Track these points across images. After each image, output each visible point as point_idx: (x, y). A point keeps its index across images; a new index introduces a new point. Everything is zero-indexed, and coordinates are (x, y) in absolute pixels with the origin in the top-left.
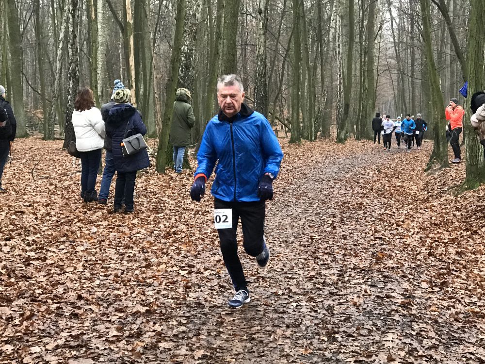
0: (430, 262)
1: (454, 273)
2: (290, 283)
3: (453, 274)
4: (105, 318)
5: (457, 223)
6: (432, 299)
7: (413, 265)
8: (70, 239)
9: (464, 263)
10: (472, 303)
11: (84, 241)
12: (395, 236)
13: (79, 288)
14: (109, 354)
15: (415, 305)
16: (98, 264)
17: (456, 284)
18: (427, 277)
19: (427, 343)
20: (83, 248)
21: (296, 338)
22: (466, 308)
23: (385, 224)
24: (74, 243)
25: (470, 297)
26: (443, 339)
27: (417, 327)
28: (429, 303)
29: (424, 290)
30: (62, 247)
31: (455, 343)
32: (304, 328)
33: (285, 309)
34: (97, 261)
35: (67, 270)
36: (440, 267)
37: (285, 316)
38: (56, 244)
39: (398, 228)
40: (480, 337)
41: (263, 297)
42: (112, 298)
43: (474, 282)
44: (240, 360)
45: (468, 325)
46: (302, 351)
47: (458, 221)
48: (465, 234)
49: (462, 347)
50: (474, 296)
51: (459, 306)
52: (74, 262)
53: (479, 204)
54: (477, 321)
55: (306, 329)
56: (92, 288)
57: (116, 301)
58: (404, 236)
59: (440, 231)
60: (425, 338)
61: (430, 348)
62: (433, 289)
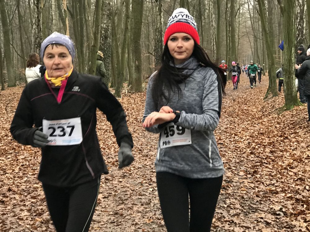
0: (250, 158)
1: (265, 164)
2: (152, 175)
3: (263, 165)
4: (22, 204)
5: (276, 132)
6: (244, 183)
7: (238, 161)
8: (16, 152)
9: (273, 158)
10: (271, 184)
11: (25, 152)
12: (231, 142)
13: (12, 184)
14: (16, 228)
15: (232, 187)
16: (30, 167)
17: (264, 172)
18: (245, 168)
19: (232, 212)
20: (23, 157)
21: (145, 212)
22: (267, 188)
23: (228, 134)
24: (18, 154)
25: (271, 180)
26: (245, 209)
27: (229, 201)
28: (242, 185)
29: (241, 177)
30: (9, 156)
31: (252, 211)
32: (152, 205)
33: (144, 193)
34: (30, 165)
35: (8, 172)
36: (257, 161)
37: (143, 197)
38: (6, 155)
39: (235, 136)
40: (271, 207)
41: (132, 185)
42: (32, 189)
43: (276, 170)
44: (103, 228)
45: (265, 199)
46: (147, 220)
47: (277, 131)
48: (280, 139)
49: (256, 214)
50: (274, 180)
51: (262, 186)
52: (13, 166)
53: (292, 119)
54: (271, 196)
55: (154, 206)
56: (20, 183)
57: (33, 191)
58: (238, 142)
59: (263, 137)
60: (232, 209)
61: (234, 215)
62: (247, 176)
